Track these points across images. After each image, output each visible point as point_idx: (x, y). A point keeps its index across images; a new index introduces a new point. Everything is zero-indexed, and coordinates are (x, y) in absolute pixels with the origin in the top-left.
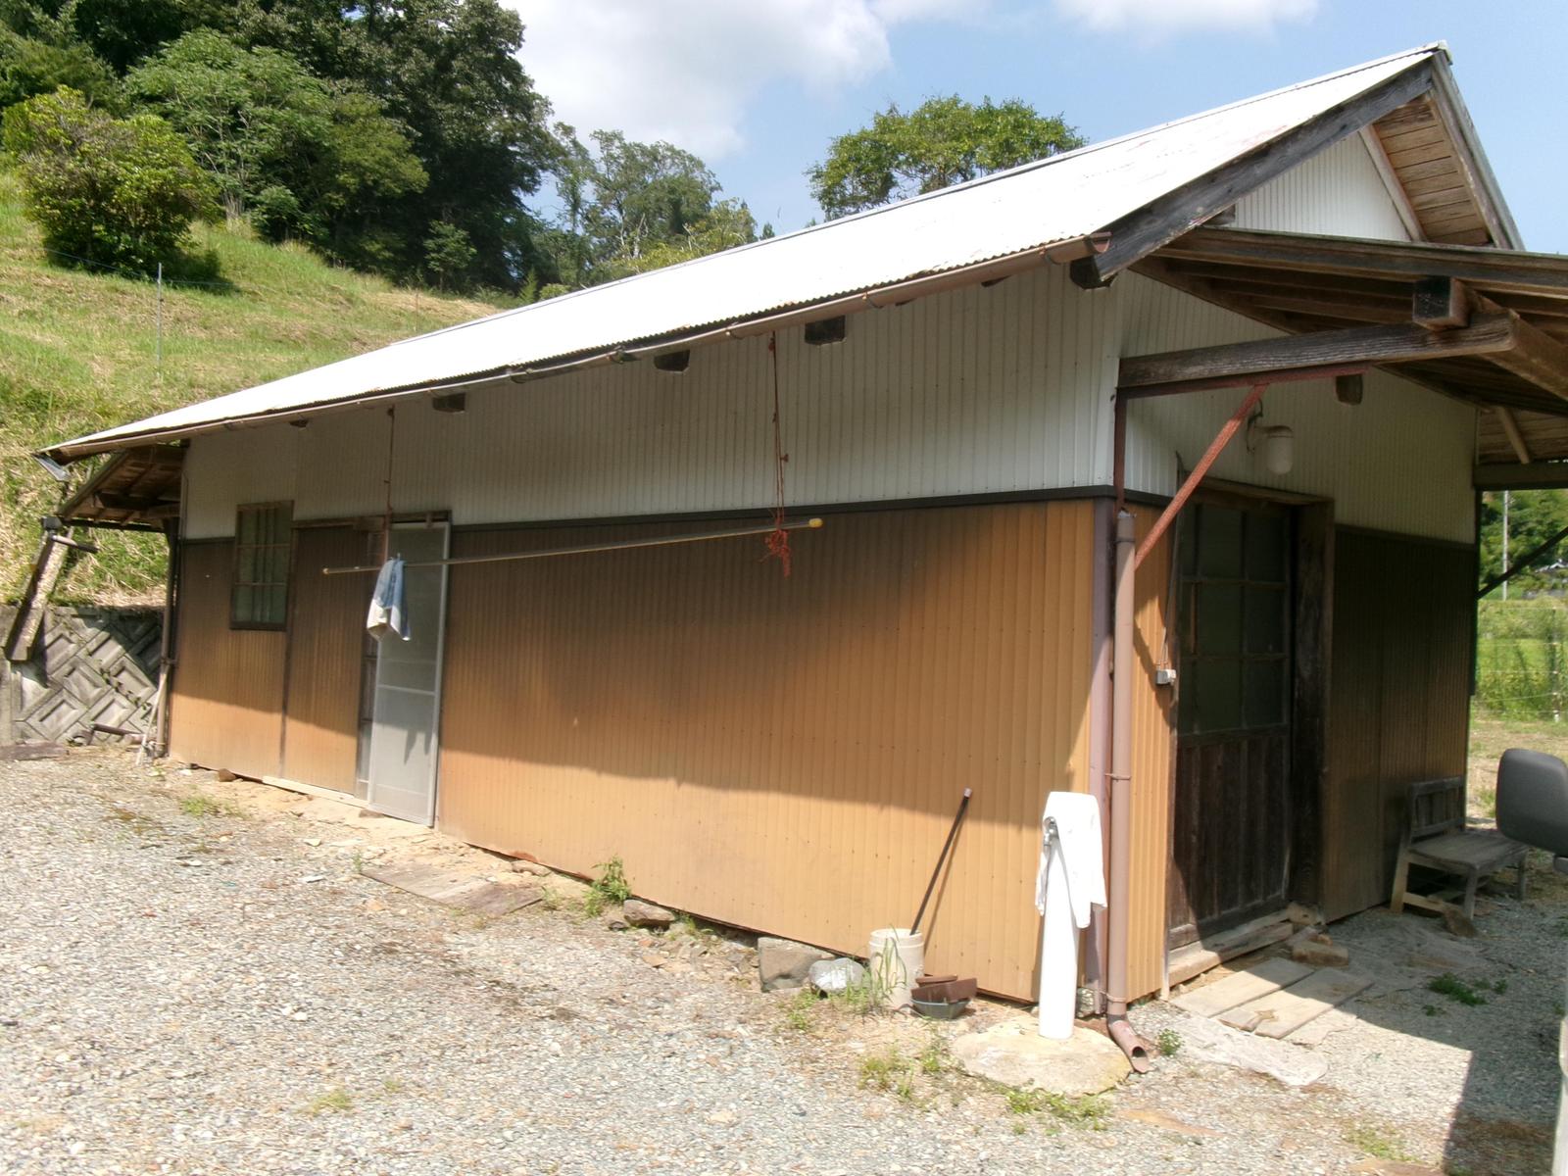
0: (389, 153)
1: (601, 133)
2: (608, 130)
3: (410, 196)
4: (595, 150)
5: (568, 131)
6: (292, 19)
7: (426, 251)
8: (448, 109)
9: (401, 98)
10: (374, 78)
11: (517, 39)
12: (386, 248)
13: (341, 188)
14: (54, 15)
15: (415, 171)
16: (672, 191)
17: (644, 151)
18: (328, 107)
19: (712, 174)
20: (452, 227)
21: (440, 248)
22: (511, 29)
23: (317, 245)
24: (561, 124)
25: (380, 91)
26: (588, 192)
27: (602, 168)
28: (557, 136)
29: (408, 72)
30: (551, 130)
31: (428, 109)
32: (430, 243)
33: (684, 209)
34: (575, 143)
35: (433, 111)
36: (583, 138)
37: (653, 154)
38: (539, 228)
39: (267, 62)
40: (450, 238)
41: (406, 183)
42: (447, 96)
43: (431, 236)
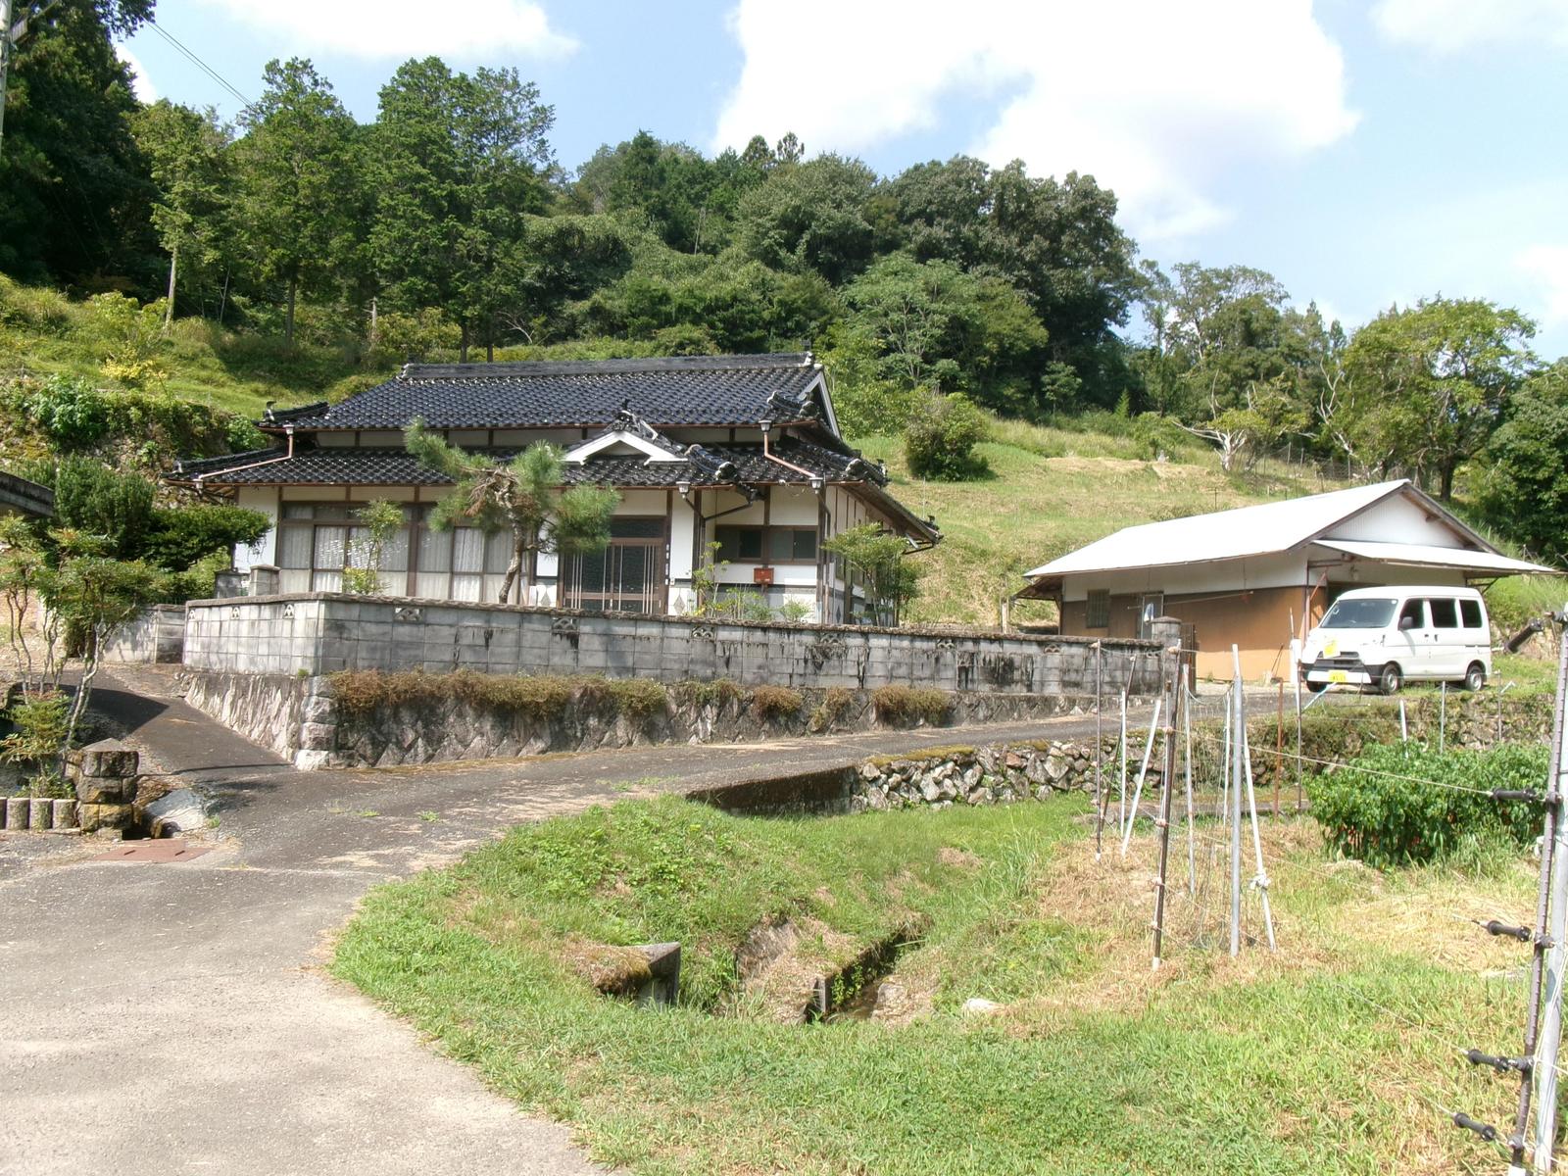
0: (1021, 321)
1: (1181, 265)
2: (1187, 262)
3: (1035, 350)
4: (1175, 279)
5: (1151, 265)
6: (947, 228)
7: (1044, 385)
8: (1060, 273)
9: (1024, 273)
10: (1006, 261)
11: (1112, 210)
12: (1018, 391)
13: (987, 352)
14: (793, 253)
15: (1039, 333)
16: (1243, 312)
17: (1218, 274)
18: (974, 289)
19: (1280, 285)
20: (1062, 364)
21: (1053, 383)
22: (1109, 203)
23: (971, 394)
24: (1146, 261)
25: (1009, 270)
26: (1171, 316)
27: (1181, 290)
28: (1142, 271)
29: (1029, 252)
30: (1137, 266)
31: (1044, 276)
32: (1046, 379)
33: (1255, 326)
34: (1158, 274)
35: (1048, 277)
36: (1164, 269)
37: (1227, 277)
38: (1127, 349)
39: (938, 271)
40: (1061, 374)
41: (1031, 343)
42: (1058, 264)
43: (1048, 373)
